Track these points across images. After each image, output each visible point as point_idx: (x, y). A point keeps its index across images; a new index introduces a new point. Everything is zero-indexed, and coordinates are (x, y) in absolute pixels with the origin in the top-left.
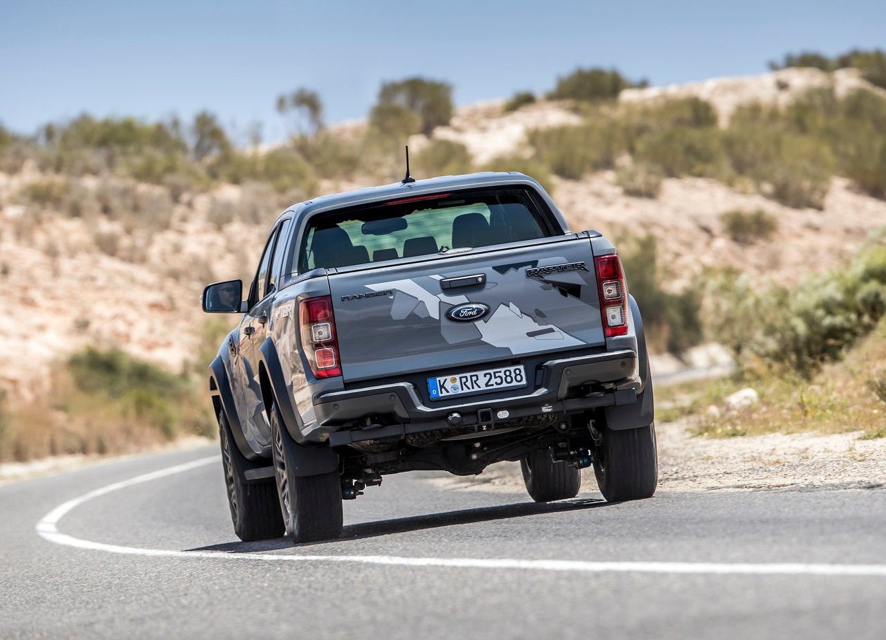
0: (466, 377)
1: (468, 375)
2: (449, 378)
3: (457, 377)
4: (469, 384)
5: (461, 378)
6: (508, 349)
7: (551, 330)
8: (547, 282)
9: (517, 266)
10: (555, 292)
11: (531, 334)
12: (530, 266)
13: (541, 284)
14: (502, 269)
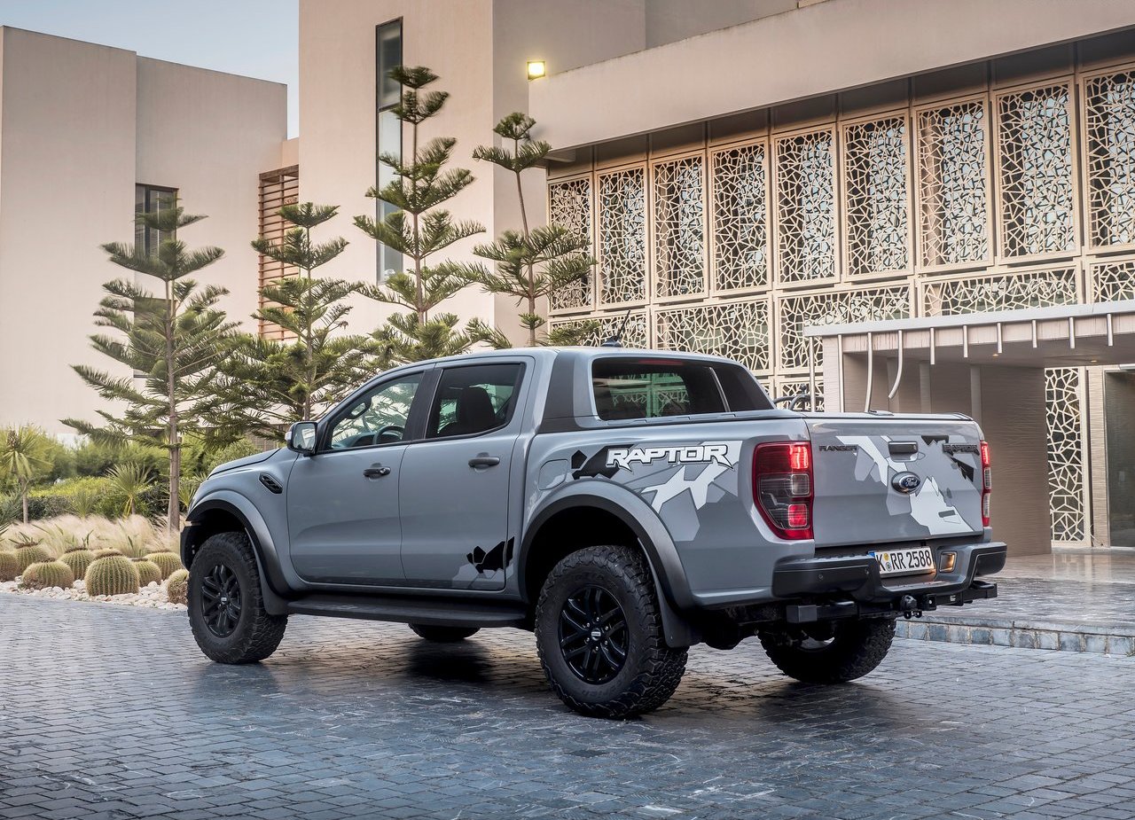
0: (894, 554)
1: (896, 552)
2: (883, 553)
3: (889, 553)
4: (897, 562)
5: (891, 555)
6: (926, 528)
7: (952, 513)
8: (955, 460)
9: (937, 439)
10: (959, 471)
11: (942, 515)
12: (944, 441)
13: (952, 462)
14: (928, 440)
